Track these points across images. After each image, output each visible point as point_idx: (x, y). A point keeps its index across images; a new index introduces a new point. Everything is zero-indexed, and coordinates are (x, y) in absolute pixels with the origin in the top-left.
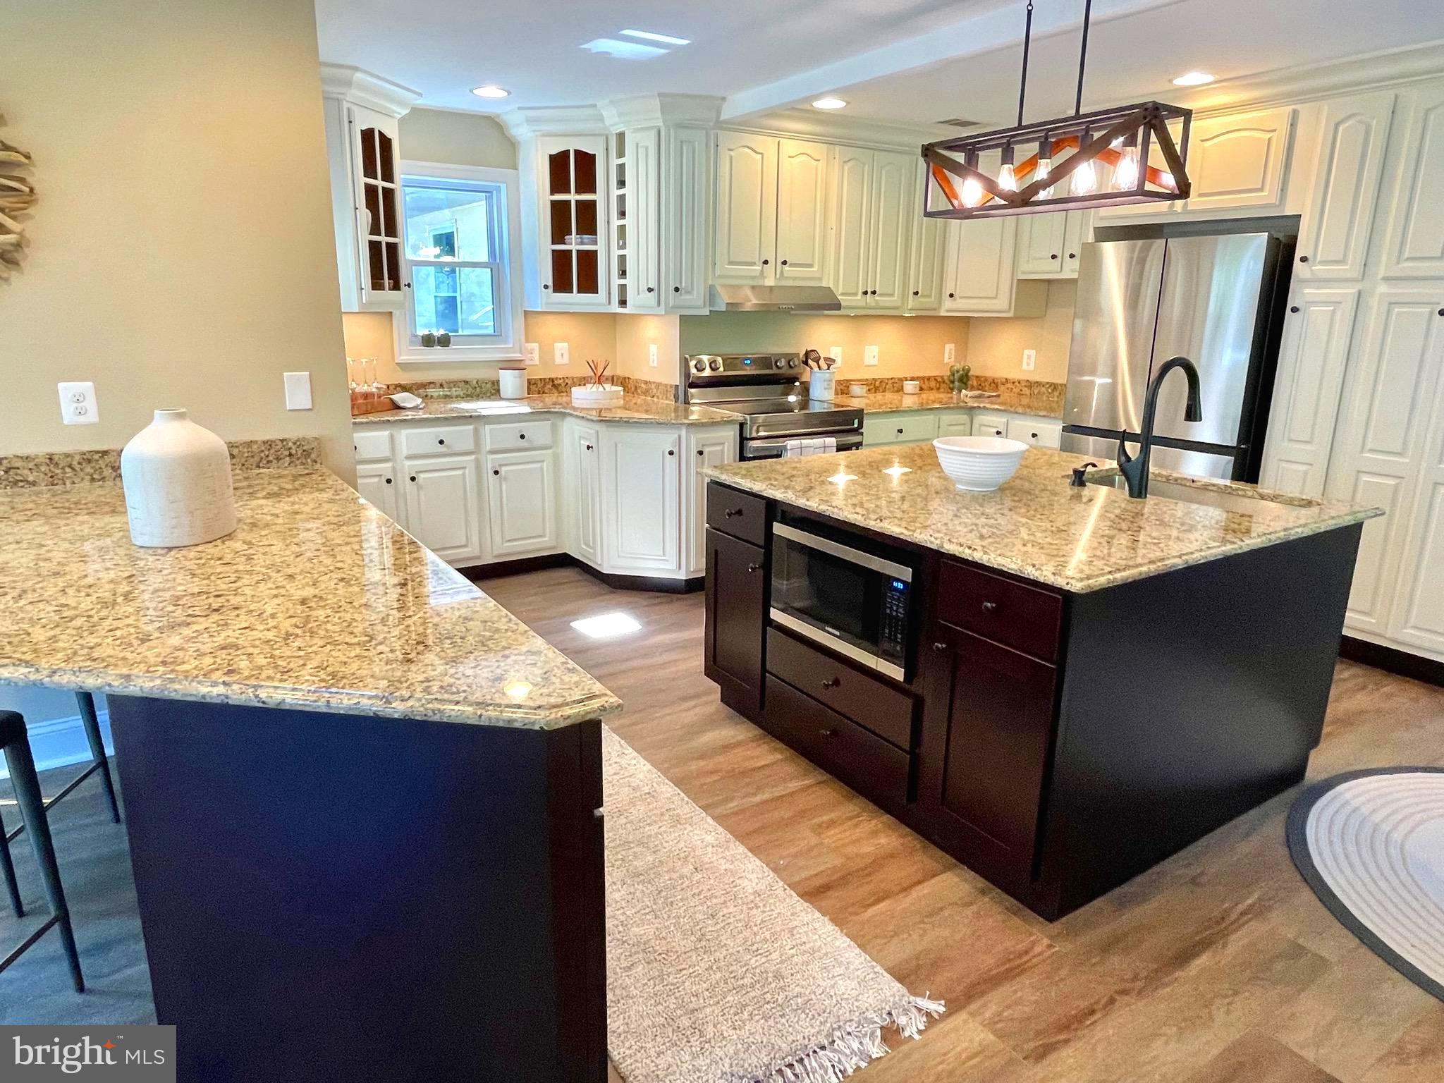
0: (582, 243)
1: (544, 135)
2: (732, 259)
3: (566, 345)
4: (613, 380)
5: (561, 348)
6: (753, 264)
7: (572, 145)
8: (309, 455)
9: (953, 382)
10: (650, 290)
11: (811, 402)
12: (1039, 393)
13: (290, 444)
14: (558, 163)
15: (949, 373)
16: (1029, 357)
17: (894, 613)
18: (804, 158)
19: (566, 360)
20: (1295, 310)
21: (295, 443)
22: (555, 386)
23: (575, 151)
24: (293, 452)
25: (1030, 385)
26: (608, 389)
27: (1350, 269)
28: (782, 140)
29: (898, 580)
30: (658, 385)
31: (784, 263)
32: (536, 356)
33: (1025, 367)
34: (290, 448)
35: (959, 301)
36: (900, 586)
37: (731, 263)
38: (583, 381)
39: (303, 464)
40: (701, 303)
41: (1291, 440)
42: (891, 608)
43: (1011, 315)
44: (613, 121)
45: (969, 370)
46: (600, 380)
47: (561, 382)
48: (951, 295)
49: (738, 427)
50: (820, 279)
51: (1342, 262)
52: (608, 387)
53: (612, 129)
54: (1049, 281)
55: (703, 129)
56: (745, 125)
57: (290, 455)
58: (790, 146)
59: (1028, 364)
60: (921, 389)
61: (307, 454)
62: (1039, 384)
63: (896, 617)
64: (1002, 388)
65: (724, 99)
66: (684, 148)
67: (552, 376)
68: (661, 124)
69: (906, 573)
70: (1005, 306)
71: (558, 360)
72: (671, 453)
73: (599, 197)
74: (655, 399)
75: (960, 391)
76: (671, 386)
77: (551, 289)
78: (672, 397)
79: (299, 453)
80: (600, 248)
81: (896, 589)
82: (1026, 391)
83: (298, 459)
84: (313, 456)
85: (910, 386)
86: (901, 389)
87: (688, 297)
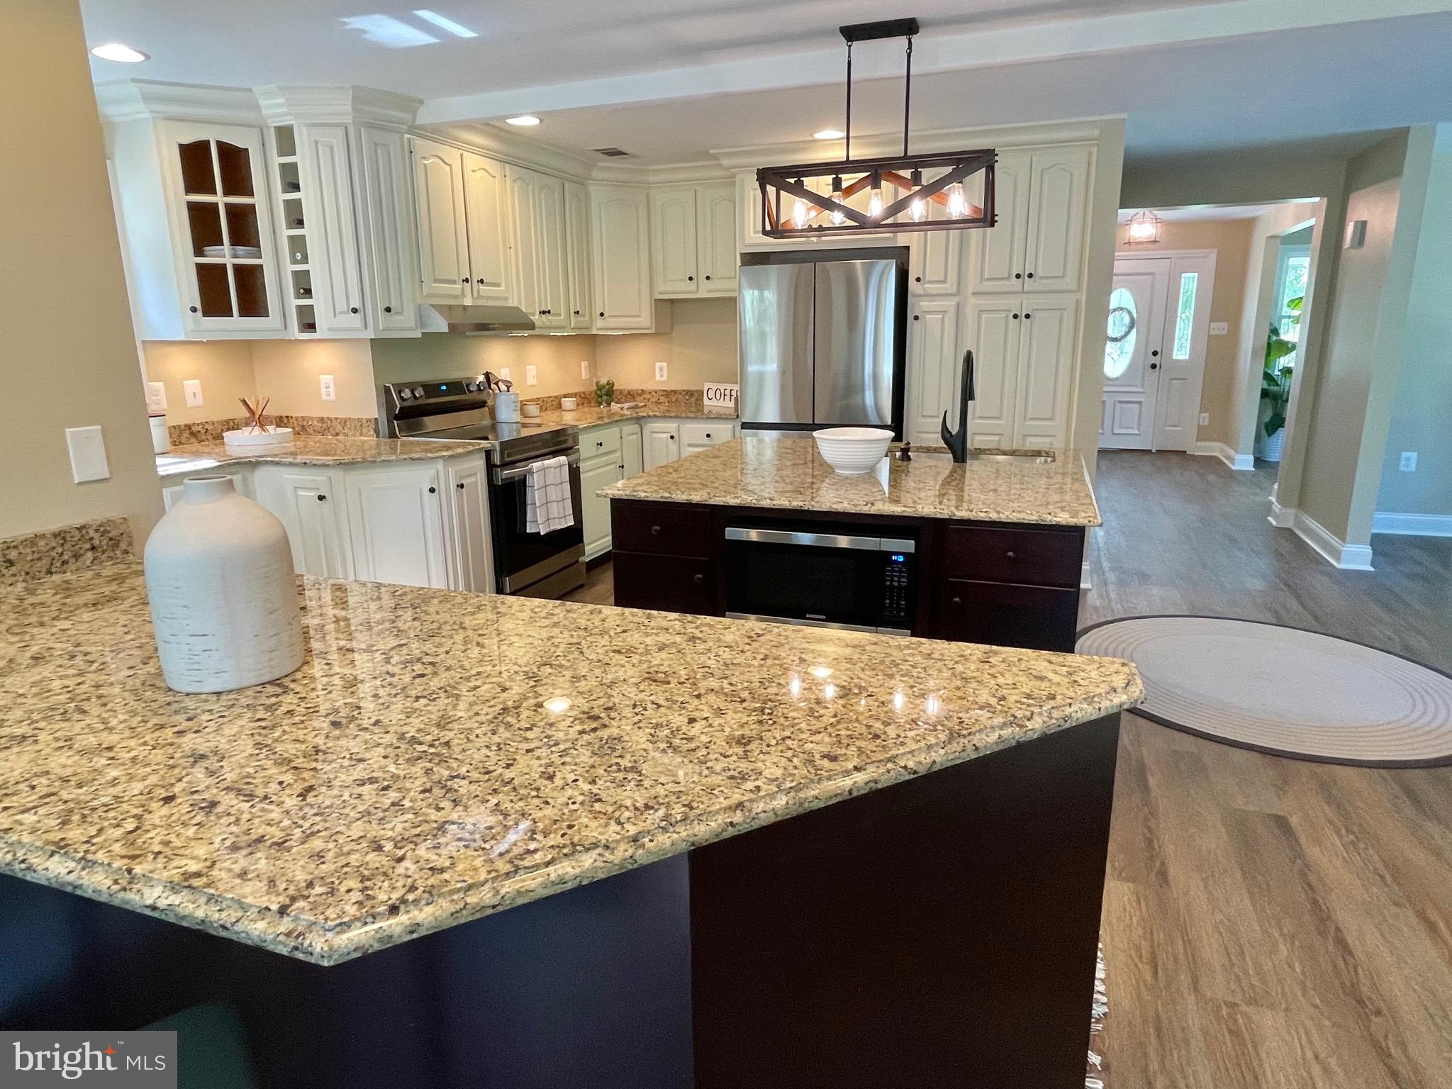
0: (235, 256)
1: (166, 119)
2: (438, 277)
3: (197, 381)
4: (281, 421)
5: (192, 386)
6: (454, 282)
7: (213, 135)
8: (117, 545)
9: (601, 397)
10: (355, 311)
11: (499, 425)
12: (677, 400)
13: (92, 533)
14: (194, 157)
15: (595, 388)
16: (661, 369)
17: (896, 584)
18: (484, 173)
19: (199, 401)
20: (916, 318)
21: (97, 531)
22: (193, 434)
23: (217, 142)
24: (96, 542)
25: (667, 394)
26: (272, 432)
27: (950, 286)
28: (465, 154)
29: (897, 554)
30: (344, 422)
31: (482, 281)
32: (163, 397)
33: (658, 377)
34: (92, 539)
35: (608, 320)
36: (901, 559)
37: (436, 281)
38: (233, 425)
39: (110, 558)
40: (412, 325)
41: (923, 416)
42: (892, 580)
43: (653, 331)
44: (275, 109)
45: (613, 385)
46: (261, 421)
47: (199, 428)
48: (602, 315)
49: (484, 455)
50: (506, 299)
51: (944, 281)
52: (271, 429)
53: (269, 121)
54: (672, 301)
55: (397, 132)
56: (437, 133)
57: (93, 548)
58: (472, 161)
59: (662, 376)
60: (578, 405)
61: (115, 543)
62: (675, 392)
63: (900, 587)
64: (638, 399)
65: (421, 102)
66: (379, 151)
67: (189, 422)
68: (350, 121)
69: (909, 546)
70: (648, 324)
71: (191, 402)
72: (432, 490)
73: (258, 200)
74: (341, 437)
75: (609, 405)
76: (368, 420)
77: (199, 313)
78: (372, 432)
79: (104, 542)
80: (266, 261)
81: (896, 562)
82: (663, 399)
83: (104, 552)
84: (123, 546)
85: (568, 403)
86: (560, 406)
87: (400, 318)
